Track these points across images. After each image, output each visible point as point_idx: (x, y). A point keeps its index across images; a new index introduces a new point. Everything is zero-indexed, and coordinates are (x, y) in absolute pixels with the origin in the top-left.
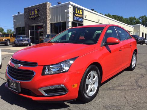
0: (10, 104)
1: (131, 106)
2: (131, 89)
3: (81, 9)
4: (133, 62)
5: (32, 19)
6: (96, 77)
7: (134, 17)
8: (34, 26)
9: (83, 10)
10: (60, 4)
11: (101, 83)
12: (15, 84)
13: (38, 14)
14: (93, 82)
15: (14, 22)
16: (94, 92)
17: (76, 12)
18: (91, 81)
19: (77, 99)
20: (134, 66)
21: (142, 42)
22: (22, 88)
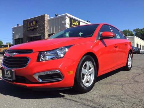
0: (4, 95)
1: (129, 95)
2: (128, 84)
3: (78, 21)
4: (129, 62)
5: (30, 30)
6: (92, 69)
7: (128, 30)
8: (32, 37)
9: (79, 22)
10: (58, 16)
11: (98, 76)
12: (9, 73)
13: (36, 25)
14: (89, 73)
15: (13, 34)
16: (90, 83)
17: (73, 23)
18: (87, 72)
19: (72, 87)
20: (130, 67)
21: (137, 52)
22: (16, 76)
